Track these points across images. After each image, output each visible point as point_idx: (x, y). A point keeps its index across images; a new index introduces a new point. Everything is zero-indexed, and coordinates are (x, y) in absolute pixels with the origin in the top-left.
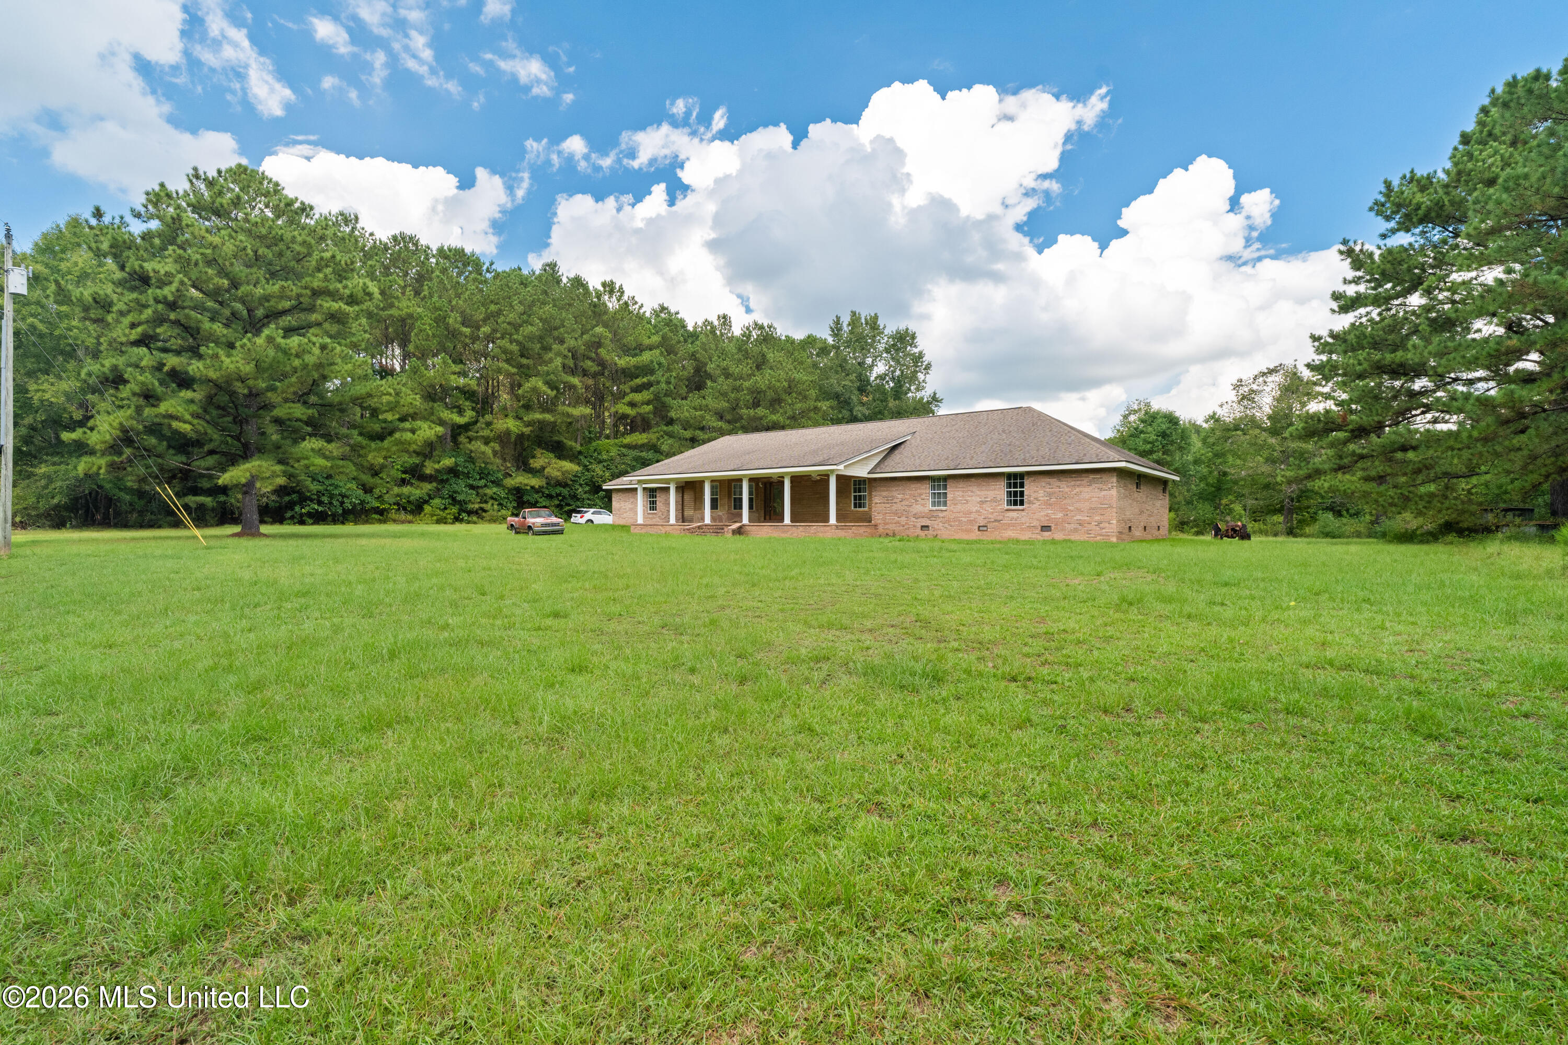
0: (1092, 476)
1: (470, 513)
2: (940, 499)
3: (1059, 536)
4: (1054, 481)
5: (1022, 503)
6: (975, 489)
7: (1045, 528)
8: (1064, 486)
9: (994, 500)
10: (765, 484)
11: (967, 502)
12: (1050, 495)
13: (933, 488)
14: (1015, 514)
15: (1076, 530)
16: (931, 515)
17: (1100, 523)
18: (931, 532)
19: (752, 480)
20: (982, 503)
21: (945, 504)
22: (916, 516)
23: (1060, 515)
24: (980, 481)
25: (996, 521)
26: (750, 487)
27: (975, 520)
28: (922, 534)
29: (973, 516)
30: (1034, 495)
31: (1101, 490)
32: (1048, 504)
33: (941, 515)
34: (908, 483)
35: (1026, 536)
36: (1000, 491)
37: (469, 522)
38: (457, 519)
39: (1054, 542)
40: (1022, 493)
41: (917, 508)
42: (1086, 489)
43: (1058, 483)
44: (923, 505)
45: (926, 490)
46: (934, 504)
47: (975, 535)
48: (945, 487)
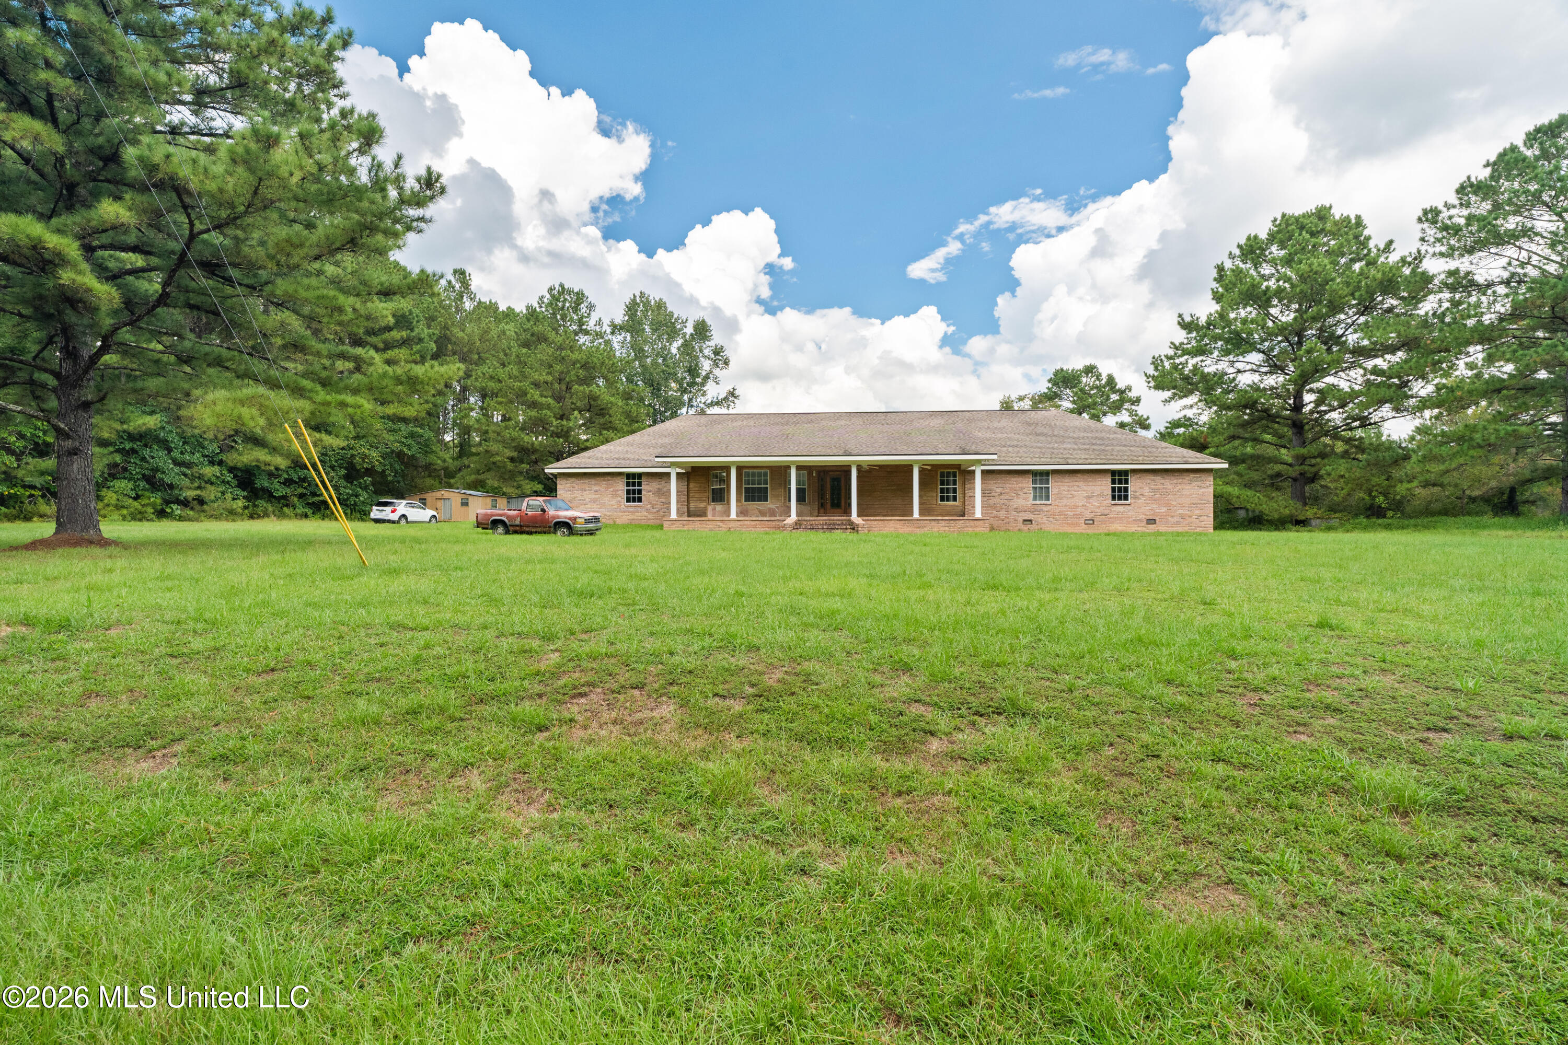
0: (1192, 475)
1: (185, 503)
2: (1042, 493)
3: (1162, 528)
4: (1158, 479)
5: (1126, 498)
6: (1081, 484)
7: (1151, 521)
8: (1167, 483)
9: (1101, 495)
10: (819, 472)
11: (1073, 496)
12: (1155, 491)
13: (1035, 482)
14: (1120, 508)
15: (1178, 523)
16: (1034, 510)
17: (1199, 516)
18: (1034, 525)
19: (799, 468)
20: (1089, 497)
21: (1048, 498)
22: (1017, 510)
23: (1164, 510)
24: (1086, 476)
25: (1103, 515)
26: (798, 476)
27: (1081, 514)
28: (1025, 528)
29: (1079, 511)
30: (1140, 491)
31: (1200, 487)
32: (1153, 500)
33: (1045, 509)
34: (1008, 477)
35: (1134, 528)
36: (1105, 486)
37: (181, 519)
38: (161, 514)
39: (1160, 534)
40: (1126, 489)
41: (1019, 502)
42: (1188, 487)
43: (1162, 481)
44: (1025, 499)
45: (1028, 484)
46: (1035, 498)
47: (1082, 528)
48: (1047, 482)
